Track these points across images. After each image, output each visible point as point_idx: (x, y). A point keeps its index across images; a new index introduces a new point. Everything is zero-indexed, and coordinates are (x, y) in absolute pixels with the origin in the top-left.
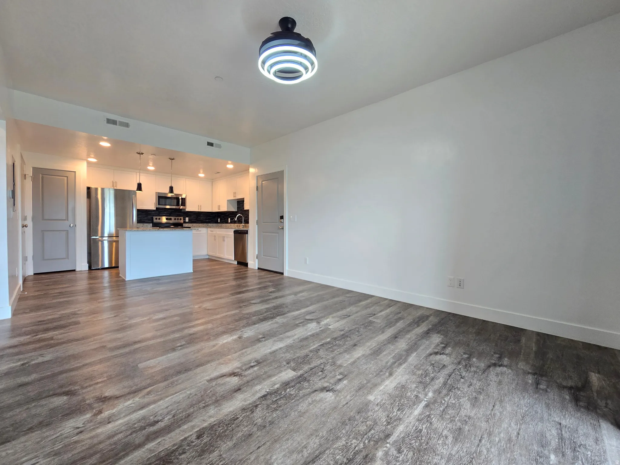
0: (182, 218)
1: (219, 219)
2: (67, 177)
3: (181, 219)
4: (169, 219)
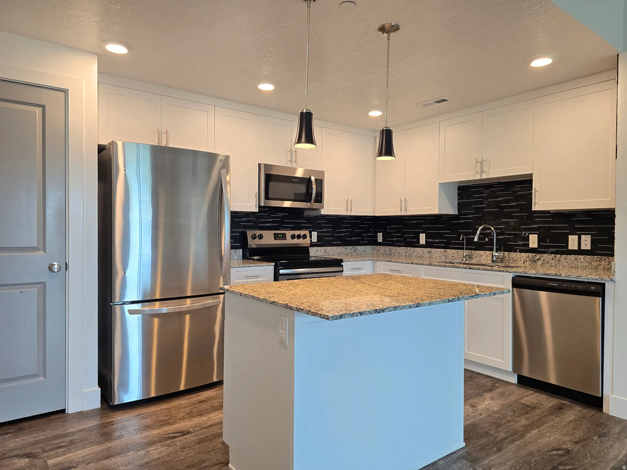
1: (380, 235)
2: (43, 107)
3: (304, 236)
4: (279, 235)
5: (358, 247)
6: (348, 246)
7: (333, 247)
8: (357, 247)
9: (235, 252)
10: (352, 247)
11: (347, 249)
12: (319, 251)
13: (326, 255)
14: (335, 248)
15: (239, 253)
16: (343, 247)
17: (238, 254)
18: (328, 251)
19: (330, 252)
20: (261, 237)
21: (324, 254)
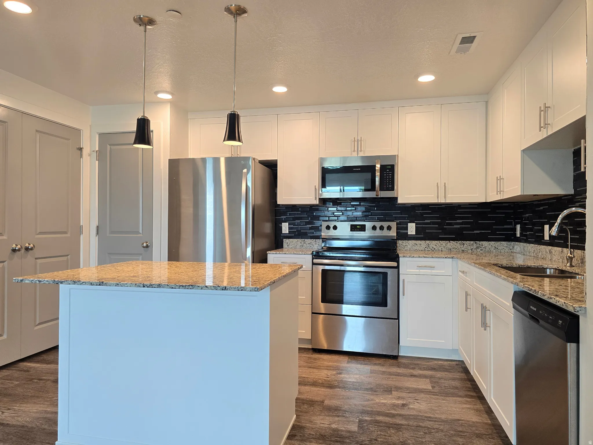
0: (394, 225)
1: (518, 227)
3: (389, 228)
4: (358, 227)
5: (485, 243)
6: (466, 241)
7: (441, 241)
8: (482, 242)
9: (315, 242)
10: (472, 242)
11: (464, 245)
12: (419, 245)
13: (429, 250)
14: (443, 243)
15: (318, 242)
16: (457, 241)
17: (318, 244)
18: (431, 246)
19: (435, 247)
20: (335, 228)
21: (426, 249)
